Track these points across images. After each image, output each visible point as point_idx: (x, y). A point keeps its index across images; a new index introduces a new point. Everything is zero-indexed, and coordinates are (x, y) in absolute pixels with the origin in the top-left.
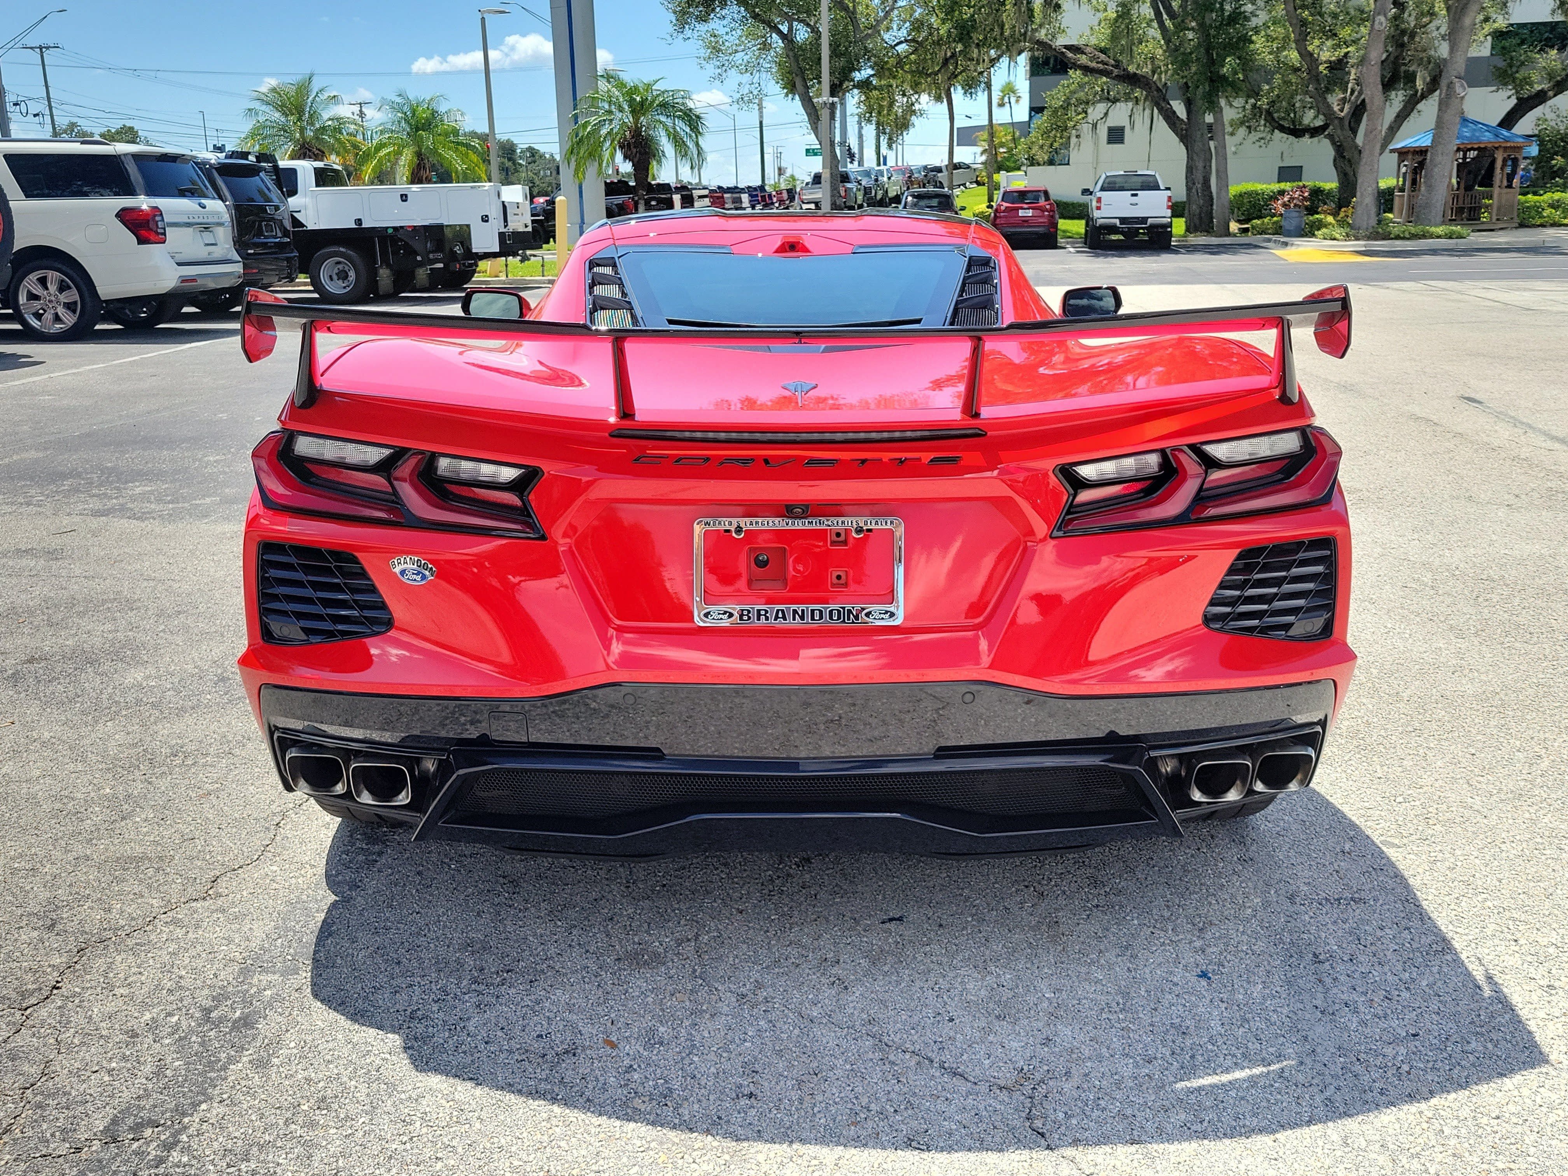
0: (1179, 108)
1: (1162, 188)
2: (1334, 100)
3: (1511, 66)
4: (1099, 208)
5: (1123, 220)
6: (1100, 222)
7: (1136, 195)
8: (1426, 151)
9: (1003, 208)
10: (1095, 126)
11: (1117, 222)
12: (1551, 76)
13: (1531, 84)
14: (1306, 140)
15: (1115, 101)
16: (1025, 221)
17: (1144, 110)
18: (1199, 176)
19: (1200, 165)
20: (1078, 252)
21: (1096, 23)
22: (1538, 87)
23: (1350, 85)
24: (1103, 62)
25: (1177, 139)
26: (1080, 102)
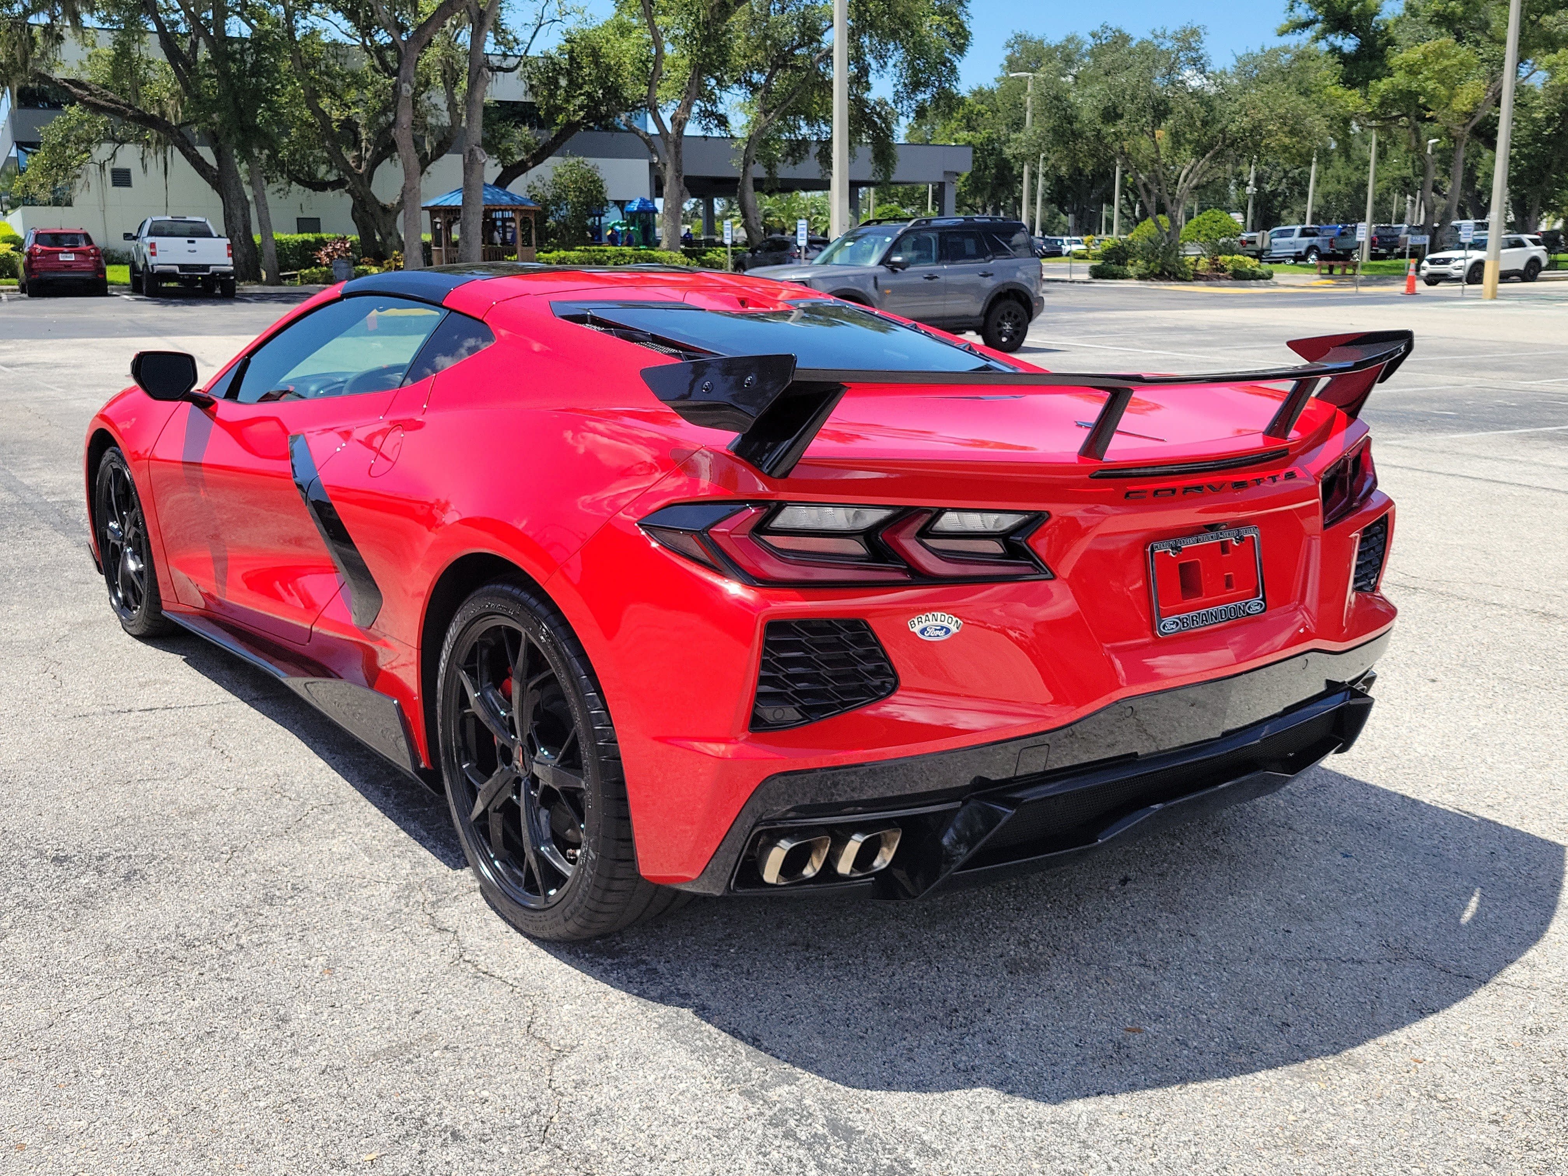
0: (207, 154)
1: (215, 235)
2: (350, 156)
3: (494, 137)
4: (153, 254)
5: (183, 267)
6: (157, 268)
7: (193, 242)
8: (459, 211)
9: (39, 251)
10: (102, 167)
11: (177, 269)
12: (527, 148)
13: (512, 155)
14: (329, 193)
15: (122, 142)
16: (68, 265)
17: (156, 154)
18: (239, 224)
19: (239, 213)
20: (137, 299)
21: (86, 58)
22: (518, 158)
23: (363, 144)
24: (111, 101)
25: (209, 186)
26: (79, 141)
